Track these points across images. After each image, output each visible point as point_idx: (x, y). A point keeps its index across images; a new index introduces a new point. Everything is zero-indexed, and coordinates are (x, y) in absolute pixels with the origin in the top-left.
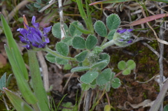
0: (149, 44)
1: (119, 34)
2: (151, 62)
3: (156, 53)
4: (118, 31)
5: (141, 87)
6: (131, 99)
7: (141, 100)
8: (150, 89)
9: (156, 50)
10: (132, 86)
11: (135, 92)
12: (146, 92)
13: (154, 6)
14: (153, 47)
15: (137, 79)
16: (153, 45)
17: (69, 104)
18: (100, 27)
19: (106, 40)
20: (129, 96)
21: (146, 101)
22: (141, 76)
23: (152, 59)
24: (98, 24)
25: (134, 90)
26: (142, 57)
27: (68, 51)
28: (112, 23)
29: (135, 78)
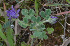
0: (60, 21)
1: (51, 18)
2: (60, 29)
3: (63, 26)
4: (51, 17)
5: (55, 39)
6: (50, 43)
7: (54, 44)
8: (58, 41)
9: (63, 25)
10: (51, 38)
11: (52, 41)
12: (57, 41)
13: (64, 6)
14: (61, 23)
15: (53, 35)
16: (62, 22)
17: (24, 42)
18: (43, 14)
19: (44, 19)
20: (49, 42)
21: (56, 45)
22: (55, 34)
23: (60, 28)
24: (42, 12)
25: (51, 39)
26: (56, 26)
27: (28, 22)
28: (48, 13)
29: (52, 35)
